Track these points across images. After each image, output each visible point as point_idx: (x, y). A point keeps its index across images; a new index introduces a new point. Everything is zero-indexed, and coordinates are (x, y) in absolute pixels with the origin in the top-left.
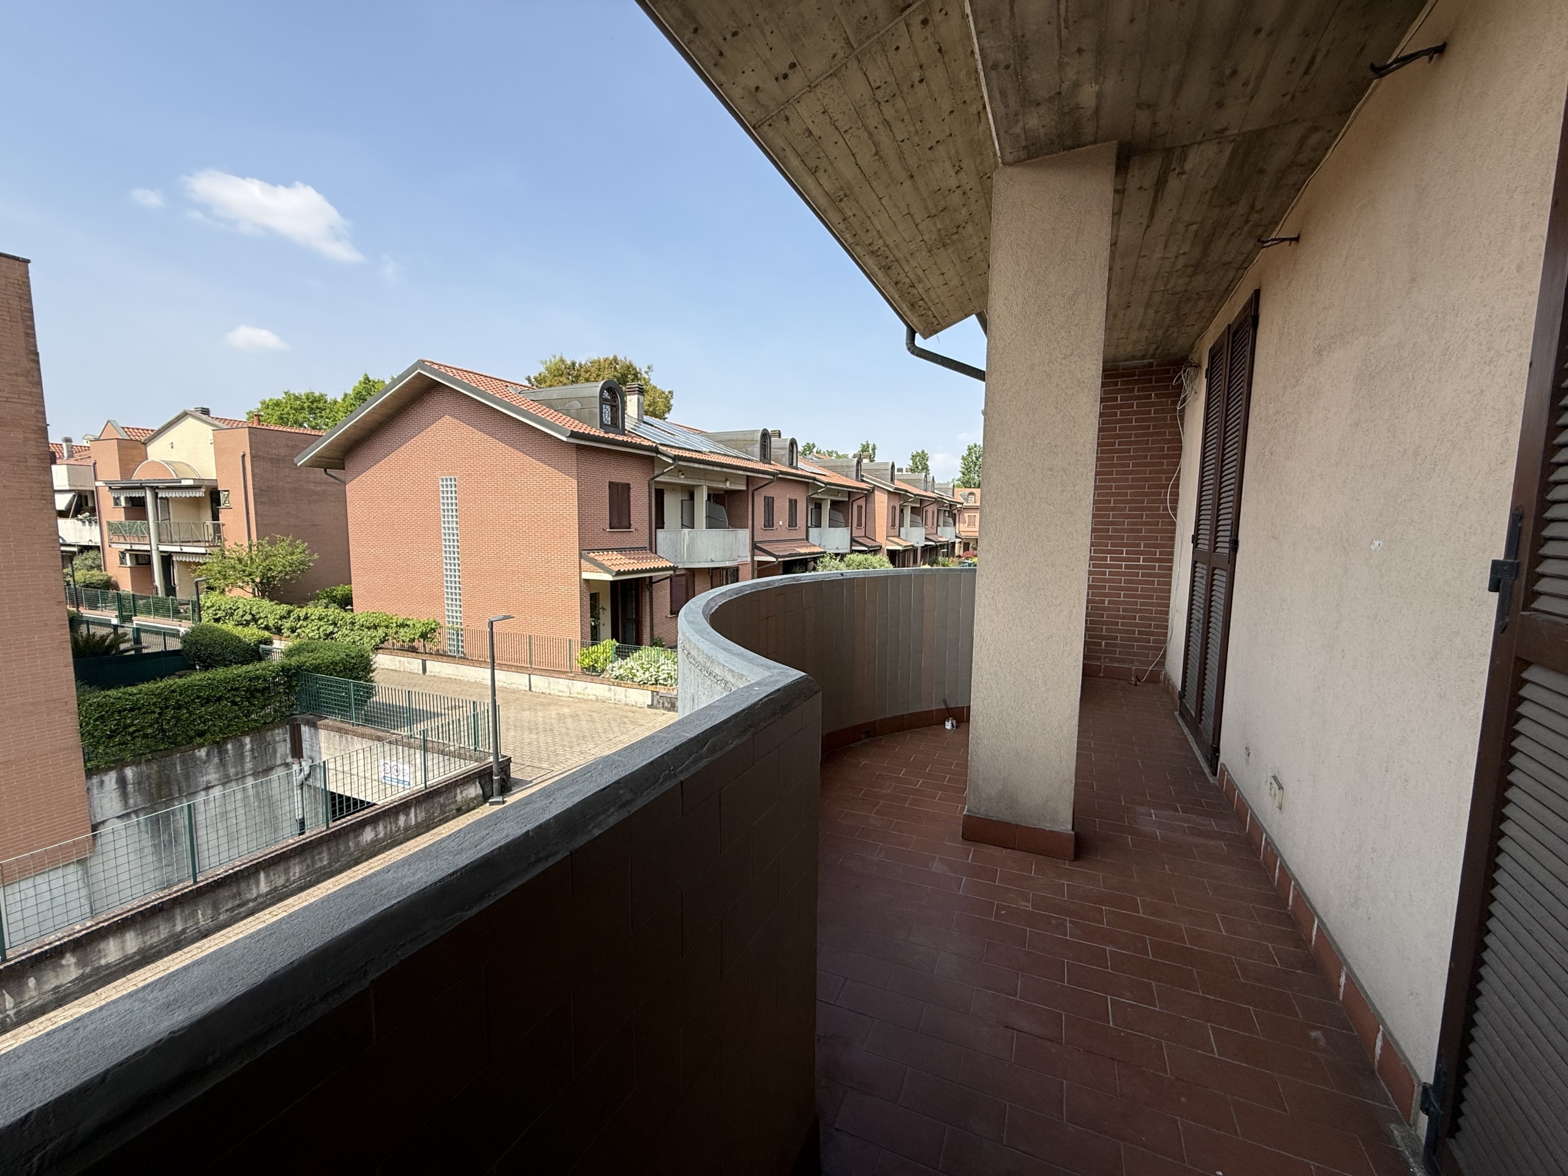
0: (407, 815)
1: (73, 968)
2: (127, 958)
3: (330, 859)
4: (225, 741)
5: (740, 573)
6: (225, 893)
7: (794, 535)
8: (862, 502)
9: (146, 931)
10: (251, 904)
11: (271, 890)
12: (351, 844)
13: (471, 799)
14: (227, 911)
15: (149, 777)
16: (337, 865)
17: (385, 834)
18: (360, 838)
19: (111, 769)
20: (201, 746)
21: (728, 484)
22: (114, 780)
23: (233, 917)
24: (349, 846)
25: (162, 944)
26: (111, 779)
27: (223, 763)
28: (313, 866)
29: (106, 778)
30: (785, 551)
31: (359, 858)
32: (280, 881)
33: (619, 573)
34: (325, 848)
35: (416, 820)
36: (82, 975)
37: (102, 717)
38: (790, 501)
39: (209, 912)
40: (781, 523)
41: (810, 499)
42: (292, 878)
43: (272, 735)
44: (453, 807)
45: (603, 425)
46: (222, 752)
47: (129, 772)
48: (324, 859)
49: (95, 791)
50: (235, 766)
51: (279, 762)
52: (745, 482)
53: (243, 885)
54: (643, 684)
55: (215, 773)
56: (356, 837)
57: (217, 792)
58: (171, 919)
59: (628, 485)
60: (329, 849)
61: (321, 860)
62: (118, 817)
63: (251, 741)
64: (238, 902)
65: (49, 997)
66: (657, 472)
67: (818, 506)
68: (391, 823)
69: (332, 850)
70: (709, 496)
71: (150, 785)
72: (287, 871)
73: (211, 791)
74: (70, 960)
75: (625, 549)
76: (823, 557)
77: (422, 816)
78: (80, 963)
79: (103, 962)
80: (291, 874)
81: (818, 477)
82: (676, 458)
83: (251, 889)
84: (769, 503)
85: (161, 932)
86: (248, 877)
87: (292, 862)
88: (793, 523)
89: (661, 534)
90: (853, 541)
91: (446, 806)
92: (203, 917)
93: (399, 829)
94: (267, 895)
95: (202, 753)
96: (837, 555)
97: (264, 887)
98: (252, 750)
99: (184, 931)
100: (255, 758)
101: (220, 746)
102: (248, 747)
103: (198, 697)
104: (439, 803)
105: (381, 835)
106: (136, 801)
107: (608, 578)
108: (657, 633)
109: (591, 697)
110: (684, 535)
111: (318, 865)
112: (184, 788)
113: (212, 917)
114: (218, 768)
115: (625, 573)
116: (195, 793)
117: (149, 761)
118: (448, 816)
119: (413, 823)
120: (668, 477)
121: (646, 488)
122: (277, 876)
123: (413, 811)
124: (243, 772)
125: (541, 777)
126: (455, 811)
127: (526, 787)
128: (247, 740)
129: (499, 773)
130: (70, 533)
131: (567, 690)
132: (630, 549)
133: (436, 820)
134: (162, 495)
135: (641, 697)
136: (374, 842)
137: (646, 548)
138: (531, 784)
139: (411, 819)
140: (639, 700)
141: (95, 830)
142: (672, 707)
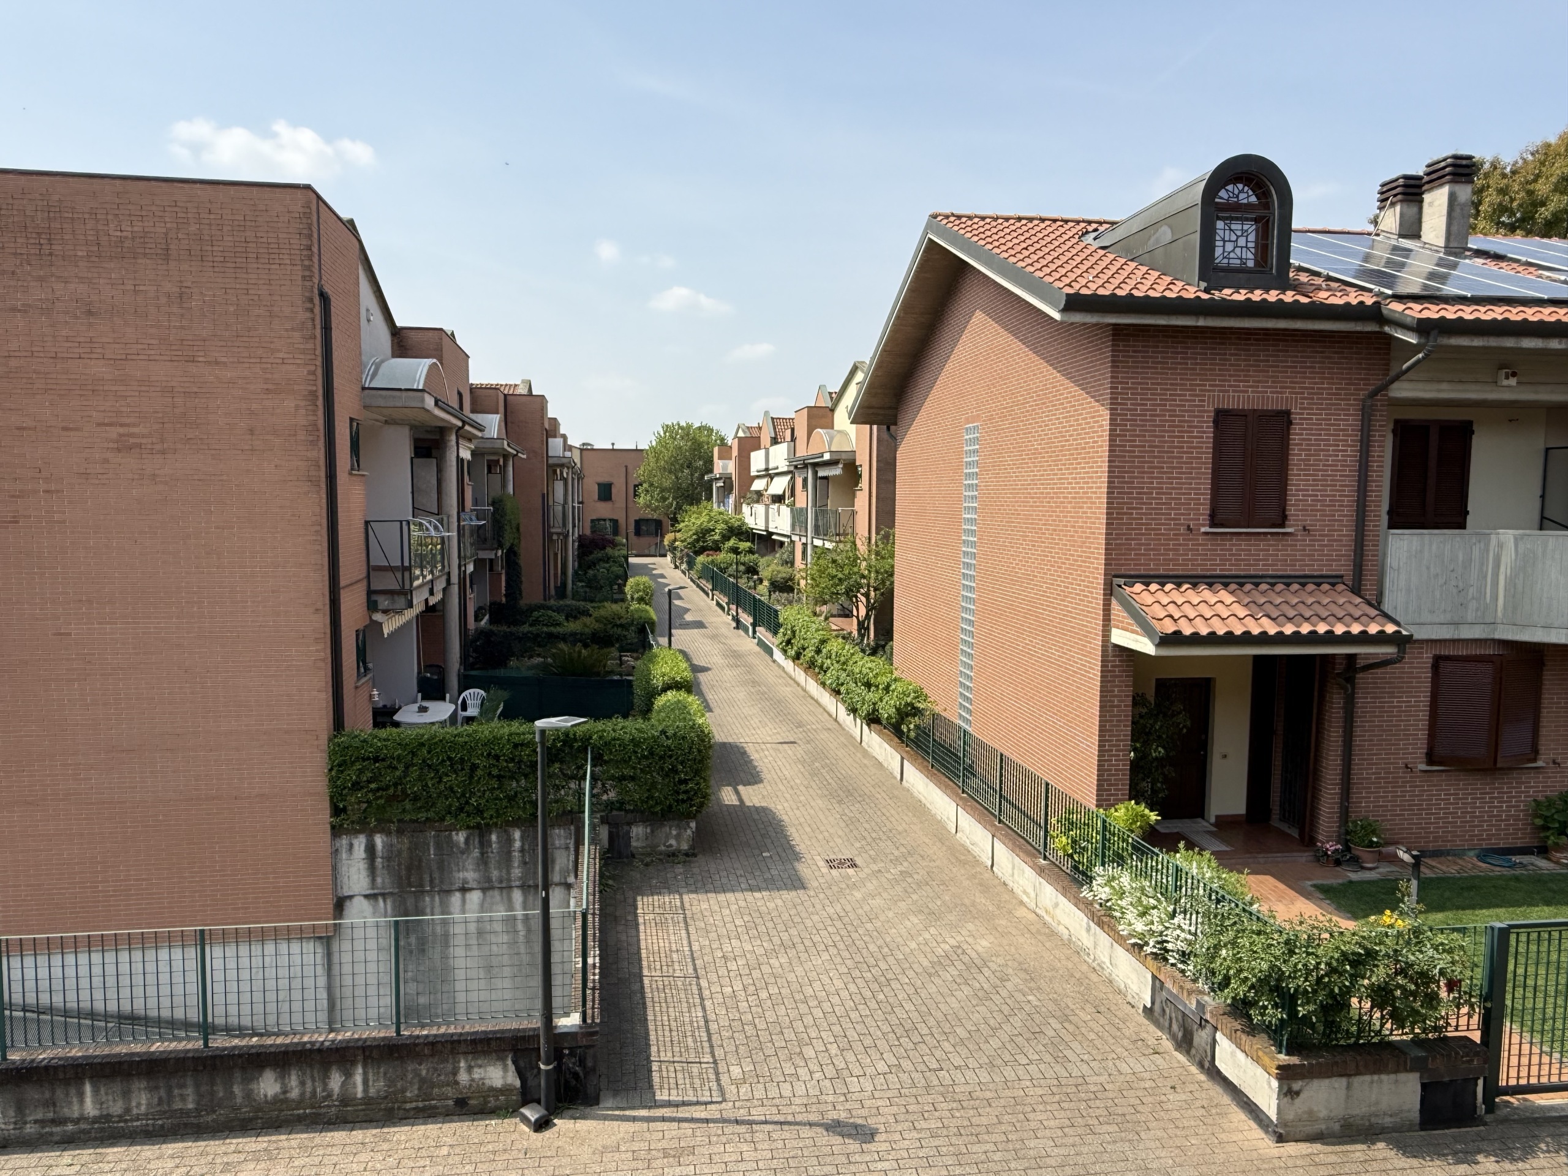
0: (348, 1075)
3: (198, 1103)
4: (488, 828)
6: (33, 1093)
10: (70, 1127)
11: (101, 1116)
12: (237, 1090)
13: (492, 1089)
14: (36, 1122)
15: (400, 852)
16: (209, 1118)
17: (302, 1094)
18: (254, 1086)
19: (359, 832)
20: (455, 828)
22: (363, 847)
23: (42, 1136)
24: (232, 1092)
26: (360, 843)
27: (483, 861)
28: (169, 1105)
29: (356, 842)
31: (251, 1120)
32: (116, 1108)
33: (1175, 639)
34: (189, 1081)
35: (365, 1091)
37: (345, 762)
39: (12, 1113)
42: (135, 1111)
43: (553, 836)
44: (449, 1091)
45: (1211, 273)
46: (484, 844)
47: (379, 840)
48: (187, 1098)
49: (344, 856)
50: (500, 869)
51: (556, 878)
53: (60, 1093)
54: (1137, 947)
55: (475, 871)
56: (248, 1080)
57: (475, 897)
59: (1288, 413)
60: (197, 1086)
61: (183, 1098)
63: (522, 838)
64: (51, 1115)
66: (1386, 374)
68: (313, 1081)
69: (204, 1088)
71: (399, 865)
72: (126, 1094)
73: (468, 895)
75: (1256, 580)
77: (378, 1086)
80: (134, 1103)
83: (71, 1103)
86: (67, 1082)
89: (1406, 546)
91: (433, 1085)
93: (330, 1096)
94: (94, 1122)
95: (460, 837)
97: (90, 1107)
98: (522, 850)
100: (527, 863)
101: (481, 831)
102: (517, 844)
103: (450, 758)
104: (417, 1074)
105: (294, 1094)
106: (383, 882)
107: (1146, 646)
108: (1365, 804)
109: (1061, 929)
110: (1500, 546)
111: (178, 1105)
112: (437, 881)
113: (15, 1123)
114: (478, 865)
115: (1196, 639)
116: (449, 892)
117: (400, 832)
118: (435, 1107)
119: (360, 1095)
120: (1444, 386)
121: (1349, 421)
122: (110, 1098)
123: (360, 1070)
124: (509, 880)
125: (684, 1104)
126: (451, 1103)
127: (628, 1113)
128: (517, 834)
129: (556, 1055)
130: (781, 522)
131: (1033, 895)
132: (1273, 580)
133: (408, 1106)
134: (821, 474)
135: (1134, 976)
136: (280, 1101)
137: (1334, 580)
138: (643, 1113)
139: (355, 1086)
140: (1129, 982)
141: (340, 905)
142: (1185, 1043)
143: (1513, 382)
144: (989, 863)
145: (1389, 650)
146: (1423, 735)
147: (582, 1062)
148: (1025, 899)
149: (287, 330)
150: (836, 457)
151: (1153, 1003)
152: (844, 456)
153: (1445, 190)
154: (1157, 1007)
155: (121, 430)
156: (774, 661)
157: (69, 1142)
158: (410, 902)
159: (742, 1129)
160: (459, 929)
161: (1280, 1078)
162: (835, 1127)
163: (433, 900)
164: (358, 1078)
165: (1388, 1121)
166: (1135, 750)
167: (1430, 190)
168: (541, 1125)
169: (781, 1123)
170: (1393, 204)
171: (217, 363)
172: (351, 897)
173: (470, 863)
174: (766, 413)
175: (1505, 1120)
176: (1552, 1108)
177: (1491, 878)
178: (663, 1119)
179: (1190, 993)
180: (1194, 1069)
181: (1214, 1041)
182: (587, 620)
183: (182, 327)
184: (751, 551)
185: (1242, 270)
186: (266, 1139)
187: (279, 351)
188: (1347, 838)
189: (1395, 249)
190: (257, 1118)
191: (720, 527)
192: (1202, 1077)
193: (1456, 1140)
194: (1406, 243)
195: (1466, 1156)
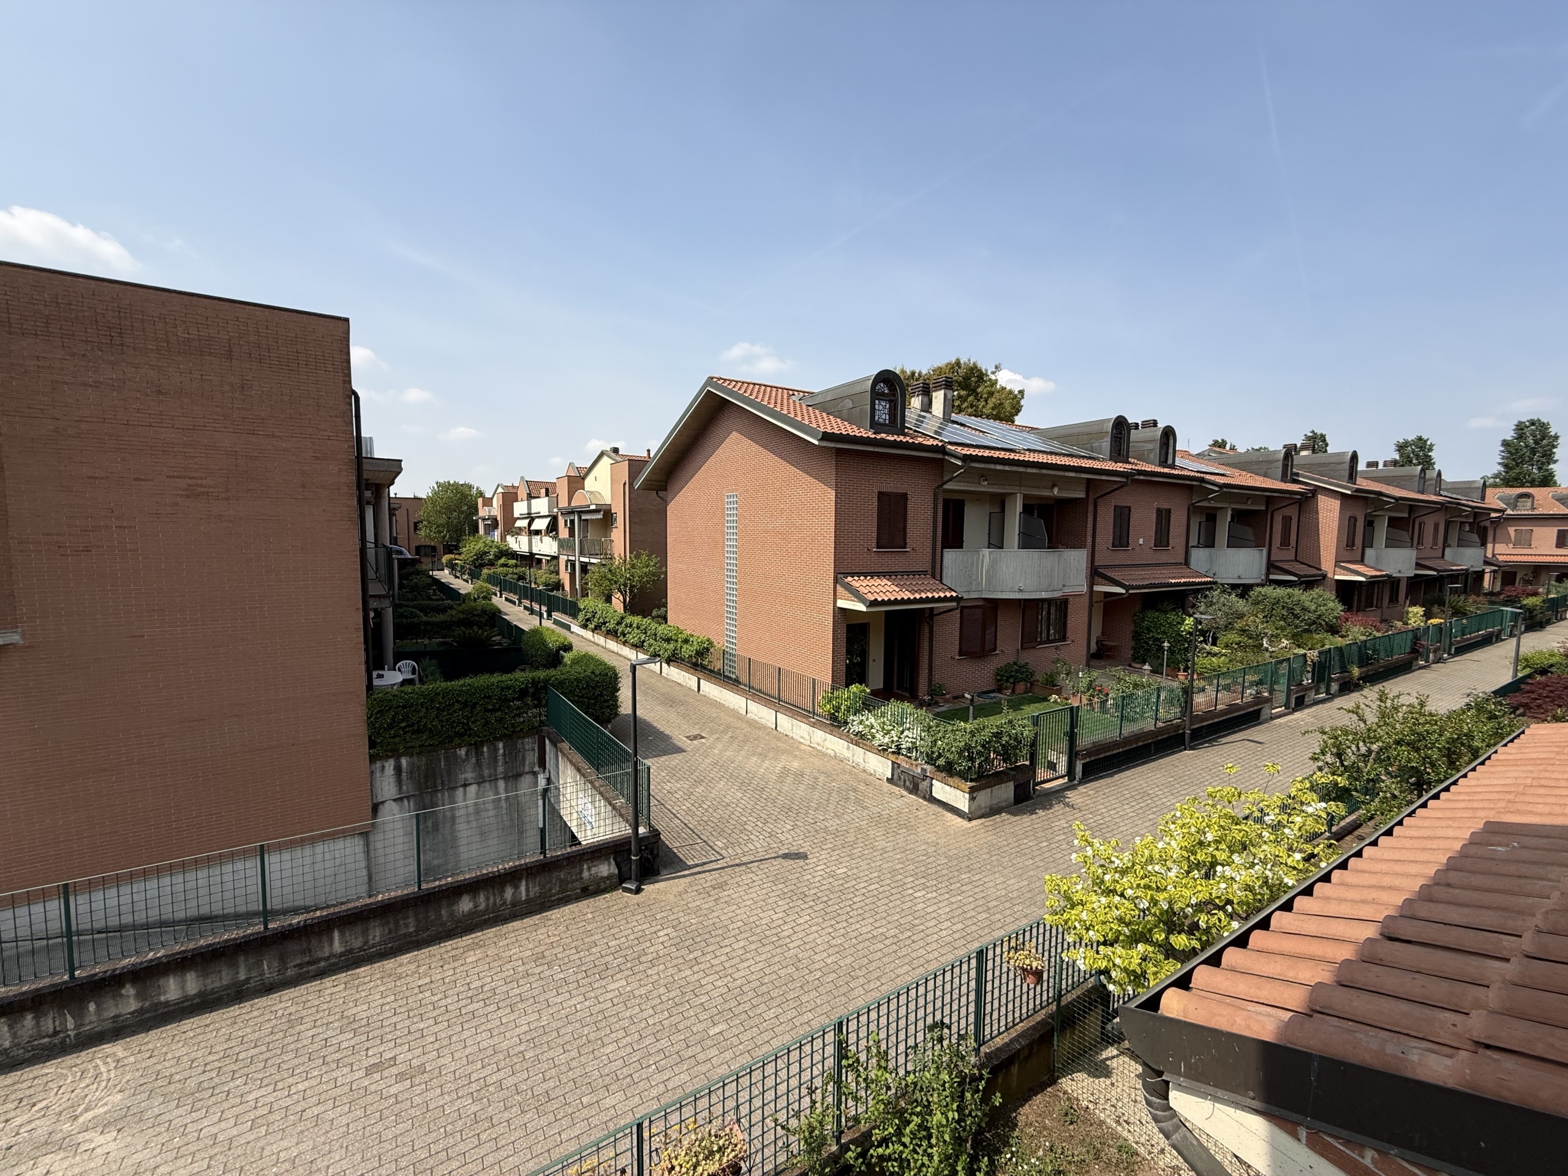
0: (517, 887)
1: (132, 1000)
2: (186, 998)
3: (417, 926)
4: (482, 744)
5: (1070, 606)
6: (292, 946)
7: (1164, 557)
8: (1292, 512)
9: (208, 975)
10: (323, 964)
11: (346, 951)
12: (443, 912)
13: (602, 878)
14: (295, 966)
15: (419, 768)
16: (425, 935)
17: (488, 905)
18: (455, 907)
19: (390, 757)
20: (460, 746)
21: (1056, 491)
22: (392, 768)
23: (300, 974)
24: (441, 915)
25: (223, 991)
26: (390, 765)
27: (479, 764)
28: (396, 932)
29: (387, 765)
30: (1142, 579)
31: (453, 929)
32: (357, 943)
33: (874, 603)
34: (411, 913)
35: (527, 895)
36: (142, 1008)
37: (381, 711)
38: (1159, 511)
39: (276, 964)
40: (1141, 541)
41: (1193, 510)
42: (371, 942)
43: (523, 743)
44: (578, 884)
45: (875, 425)
46: (479, 754)
47: (404, 761)
48: (409, 925)
49: (378, 775)
50: (490, 769)
51: (527, 769)
52: (1083, 487)
53: (314, 942)
54: (883, 750)
55: (472, 772)
56: (450, 905)
57: (472, 789)
58: (234, 965)
59: (906, 494)
60: (416, 916)
61: (407, 926)
62: (394, 800)
63: (504, 747)
64: (307, 959)
65: (108, 1025)
66: (946, 478)
67: (1211, 517)
68: (494, 894)
69: (421, 916)
70: (1027, 509)
71: (419, 775)
72: (365, 932)
73: (468, 788)
74: (129, 990)
75: (896, 573)
76: (1212, 588)
77: (535, 890)
78: (139, 996)
79: (163, 998)
80: (371, 937)
81: (1208, 477)
82: (966, 458)
83: (323, 947)
84: (1123, 517)
85: (222, 978)
86: (320, 933)
87: (372, 924)
88: (1162, 539)
89: (950, 557)
90: (1271, 566)
91: (568, 883)
92: (268, 969)
93: (505, 903)
94: (340, 956)
95: (462, 752)
96: (1234, 587)
97: (338, 947)
98: (504, 755)
99: (247, 980)
100: (506, 763)
101: (477, 746)
103: (458, 701)
104: (558, 878)
105: (482, 907)
106: (408, 789)
107: (862, 608)
108: (937, 678)
109: (829, 751)
110: (983, 556)
111: (403, 931)
112: (446, 783)
113: (279, 971)
114: (475, 768)
115: (883, 603)
116: (455, 788)
117: (420, 754)
118: (570, 895)
119: (523, 899)
120: (962, 484)
121: (930, 499)
122: (353, 937)
123: (524, 883)
124: (496, 775)
125: (705, 863)
126: (579, 891)
127: (678, 874)
128: (501, 745)
129: (639, 851)
130: (546, 546)
131: (808, 738)
132: (904, 573)
133: (553, 898)
134: (584, 517)
135: (880, 765)
136: (472, 914)
137: (925, 573)
138: (687, 872)
139: (520, 893)
140: (877, 769)
141: (375, 808)
142: (914, 790)
143: (986, 483)
144: (774, 727)
145: (954, 604)
146: (957, 643)
147: (652, 852)
148: (802, 740)
149: (331, 416)
150: (599, 508)
151: (893, 775)
152: (604, 507)
153: (942, 392)
154: (896, 776)
155: (189, 481)
156: (572, 633)
157: (322, 974)
158: (427, 798)
159: (743, 868)
160: (461, 812)
161: (969, 793)
162: (786, 856)
163: (443, 795)
164: (523, 888)
165: (1004, 804)
166: (848, 658)
167: (935, 391)
168: (638, 891)
169: (761, 860)
170: (918, 395)
171: (273, 436)
172: (383, 802)
173: (469, 768)
174: (522, 478)
175: (1039, 796)
176: (1051, 788)
177: (987, 704)
178: (700, 873)
179: (916, 766)
180: (920, 800)
181: (932, 784)
182: (454, 612)
183: (243, 409)
184: (516, 566)
185: (885, 425)
186: (469, 937)
187: (325, 430)
188: (932, 692)
189: (920, 416)
190: (457, 927)
191: (493, 550)
192: (926, 803)
193: (1027, 806)
194: (923, 414)
195: (1033, 812)
